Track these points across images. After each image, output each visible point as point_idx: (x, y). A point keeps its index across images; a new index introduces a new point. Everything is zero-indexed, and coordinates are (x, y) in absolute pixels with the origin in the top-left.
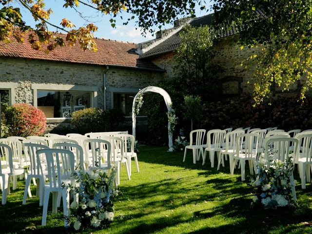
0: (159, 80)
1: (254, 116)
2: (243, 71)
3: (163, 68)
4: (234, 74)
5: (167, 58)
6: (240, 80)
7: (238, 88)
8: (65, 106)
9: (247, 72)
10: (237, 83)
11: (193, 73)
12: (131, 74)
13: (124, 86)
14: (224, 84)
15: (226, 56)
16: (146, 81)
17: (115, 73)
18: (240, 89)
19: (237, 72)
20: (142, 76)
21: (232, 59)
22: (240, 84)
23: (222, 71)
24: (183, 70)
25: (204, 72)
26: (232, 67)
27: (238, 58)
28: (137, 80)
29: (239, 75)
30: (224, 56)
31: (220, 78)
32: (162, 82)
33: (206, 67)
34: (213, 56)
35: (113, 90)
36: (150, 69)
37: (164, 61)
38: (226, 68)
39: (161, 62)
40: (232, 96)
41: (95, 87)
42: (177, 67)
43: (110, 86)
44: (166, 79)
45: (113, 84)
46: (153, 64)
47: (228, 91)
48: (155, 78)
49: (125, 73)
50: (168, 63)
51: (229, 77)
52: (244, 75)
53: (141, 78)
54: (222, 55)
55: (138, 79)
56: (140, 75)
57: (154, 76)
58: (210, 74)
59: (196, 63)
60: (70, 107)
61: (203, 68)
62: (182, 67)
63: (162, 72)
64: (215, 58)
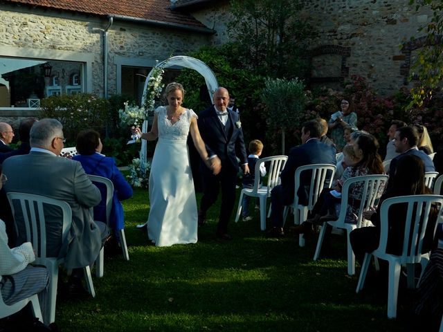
0: (202, 47)
1: (372, 120)
2: (351, 37)
3: (211, 27)
4: (335, 42)
5: (218, 10)
6: (345, 52)
7: (340, 68)
8: (51, 84)
9: (358, 38)
10: (339, 57)
11: (263, 35)
12: (154, 34)
13: (141, 54)
14: (315, 59)
15: (323, 9)
16: (180, 49)
17: (124, 30)
18: (345, 69)
19: (341, 39)
20: (174, 40)
21: (333, 13)
22: (344, 59)
23: (315, 35)
24: (245, 30)
25: (282, 35)
26: (333, 28)
27: (344, 12)
28: (164, 45)
29: (344, 43)
30: (319, 8)
31: (310, 48)
32: (206, 50)
33: (285, 26)
34: (299, 8)
35: (121, 61)
36: (187, 26)
37: (212, 13)
38: (322, 30)
39: (208, 16)
40: (329, 80)
41: (89, 54)
42: (234, 24)
43: (116, 53)
44: (214, 46)
45: (121, 51)
46: (194, 19)
47: (322, 73)
48: (196, 44)
49: (143, 33)
50: (219, 18)
51: (325, 46)
52: (353, 44)
53: (171, 42)
54: (316, 7)
55: (167, 44)
56: (171, 38)
57: (195, 41)
58: (293, 40)
59: (268, 19)
60: (59, 87)
61: (282, 28)
62: (244, 24)
63: (209, 35)
64: (303, 11)
